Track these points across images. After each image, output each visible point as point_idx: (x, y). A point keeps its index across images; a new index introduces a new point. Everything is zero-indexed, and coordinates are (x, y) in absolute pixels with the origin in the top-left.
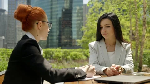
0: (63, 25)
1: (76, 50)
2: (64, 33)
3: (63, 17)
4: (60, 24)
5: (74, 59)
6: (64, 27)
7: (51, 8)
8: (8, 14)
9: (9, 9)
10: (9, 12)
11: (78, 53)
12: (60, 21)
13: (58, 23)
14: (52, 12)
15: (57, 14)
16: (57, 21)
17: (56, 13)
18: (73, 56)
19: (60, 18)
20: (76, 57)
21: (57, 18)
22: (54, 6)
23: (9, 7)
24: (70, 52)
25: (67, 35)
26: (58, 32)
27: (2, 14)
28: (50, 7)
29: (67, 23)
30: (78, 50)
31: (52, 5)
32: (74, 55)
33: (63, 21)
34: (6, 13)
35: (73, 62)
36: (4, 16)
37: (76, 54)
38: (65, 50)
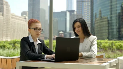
0: (122, 19)
3: (122, 12)
4: (119, 19)
5: (118, 49)
7: (111, 6)
8: (77, 14)
9: (77, 10)
10: (77, 12)
12: (119, 16)
13: (117, 18)
14: (111, 8)
15: (117, 10)
16: (116, 16)
18: (117, 47)
19: (119, 13)
20: (121, 47)
21: (116, 13)
22: (113, 3)
23: (77, 8)
24: (116, 43)
26: (118, 25)
27: (73, 14)
28: (110, 4)
31: (111, 2)
32: (119, 46)
33: (122, 15)
34: (75, 13)
37: (121, 45)
38: (111, 41)
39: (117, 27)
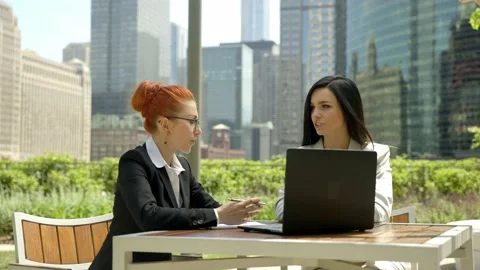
0: (455, 75)
1: (459, 163)
2: (460, 105)
3: (457, 51)
4: (444, 76)
5: (445, 192)
6: (460, 83)
7: (414, 24)
8: (281, 55)
9: (282, 40)
10: (282, 48)
11: (461, 174)
12: (444, 64)
13: (437, 72)
14: (414, 36)
15: (434, 43)
16: (434, 66)
17: (431, 38)
18: (443, 183)
19: (444, 53)
20: (456, 184)
21: (433, 54)
22: (421, 17)
23: (283, 32)
24: (436, 168)
25: (472, 110)
26: (438, 101)
27: (266, 55)
28: (408, 20)
29: (469, 70)
30: (468, 162)
31: (415, 12)
32: (449, 180)
33: (456, 63)
34: (276, 51)
35: (442, 202)
36: (271, 59)
37: (455, 176)
38: (419, 163)
39: (437, 108)
